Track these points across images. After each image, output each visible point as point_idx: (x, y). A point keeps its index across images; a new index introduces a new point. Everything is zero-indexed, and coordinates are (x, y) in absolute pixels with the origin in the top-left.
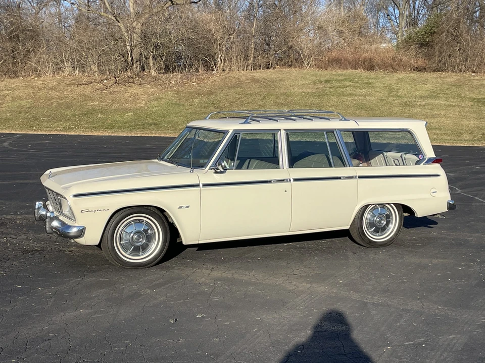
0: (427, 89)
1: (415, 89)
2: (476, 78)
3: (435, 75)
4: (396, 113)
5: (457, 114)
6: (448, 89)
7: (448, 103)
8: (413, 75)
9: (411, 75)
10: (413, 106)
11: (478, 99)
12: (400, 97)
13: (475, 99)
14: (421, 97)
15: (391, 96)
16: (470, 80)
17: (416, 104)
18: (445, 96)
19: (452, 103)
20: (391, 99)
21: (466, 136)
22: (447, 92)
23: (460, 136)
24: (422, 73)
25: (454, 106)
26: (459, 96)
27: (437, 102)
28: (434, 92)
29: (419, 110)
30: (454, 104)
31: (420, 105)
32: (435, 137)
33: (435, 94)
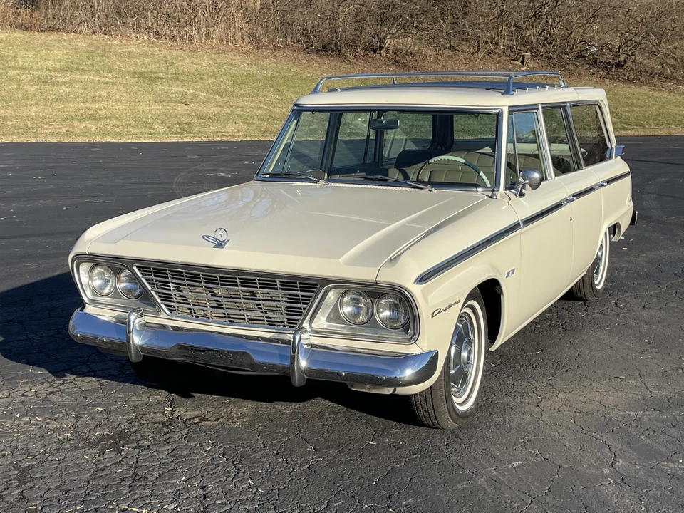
0: (59, 58)
1: (42, 57)
2: (115, 42)
3: (55, 36)
4: (34, 95)
5: (125, 94)
6: (88, 58)
7: (102, 79)
8: (20, 35)
9: (16, 34)
10: (54, 83)
11: (141, 73)
12: (24, 69)
13: (135, 73)
14: (58, 70)
15: (9, 67)
16: (110, 46)
17: (56, 81)
18: (91, 68)
19: (107, 79)
20: (12, 72)
21: (159, 128)
22: (90, 62)
23: (151, 128)
24: (32, 33)
25: (113, 84)
26: (110, 69)
27: (86, 77)
28: (72, 62)
29: (68, 90)
30: (112, 81)
31: (64, 83)
32: (116, 130)
33: (75, 66)
